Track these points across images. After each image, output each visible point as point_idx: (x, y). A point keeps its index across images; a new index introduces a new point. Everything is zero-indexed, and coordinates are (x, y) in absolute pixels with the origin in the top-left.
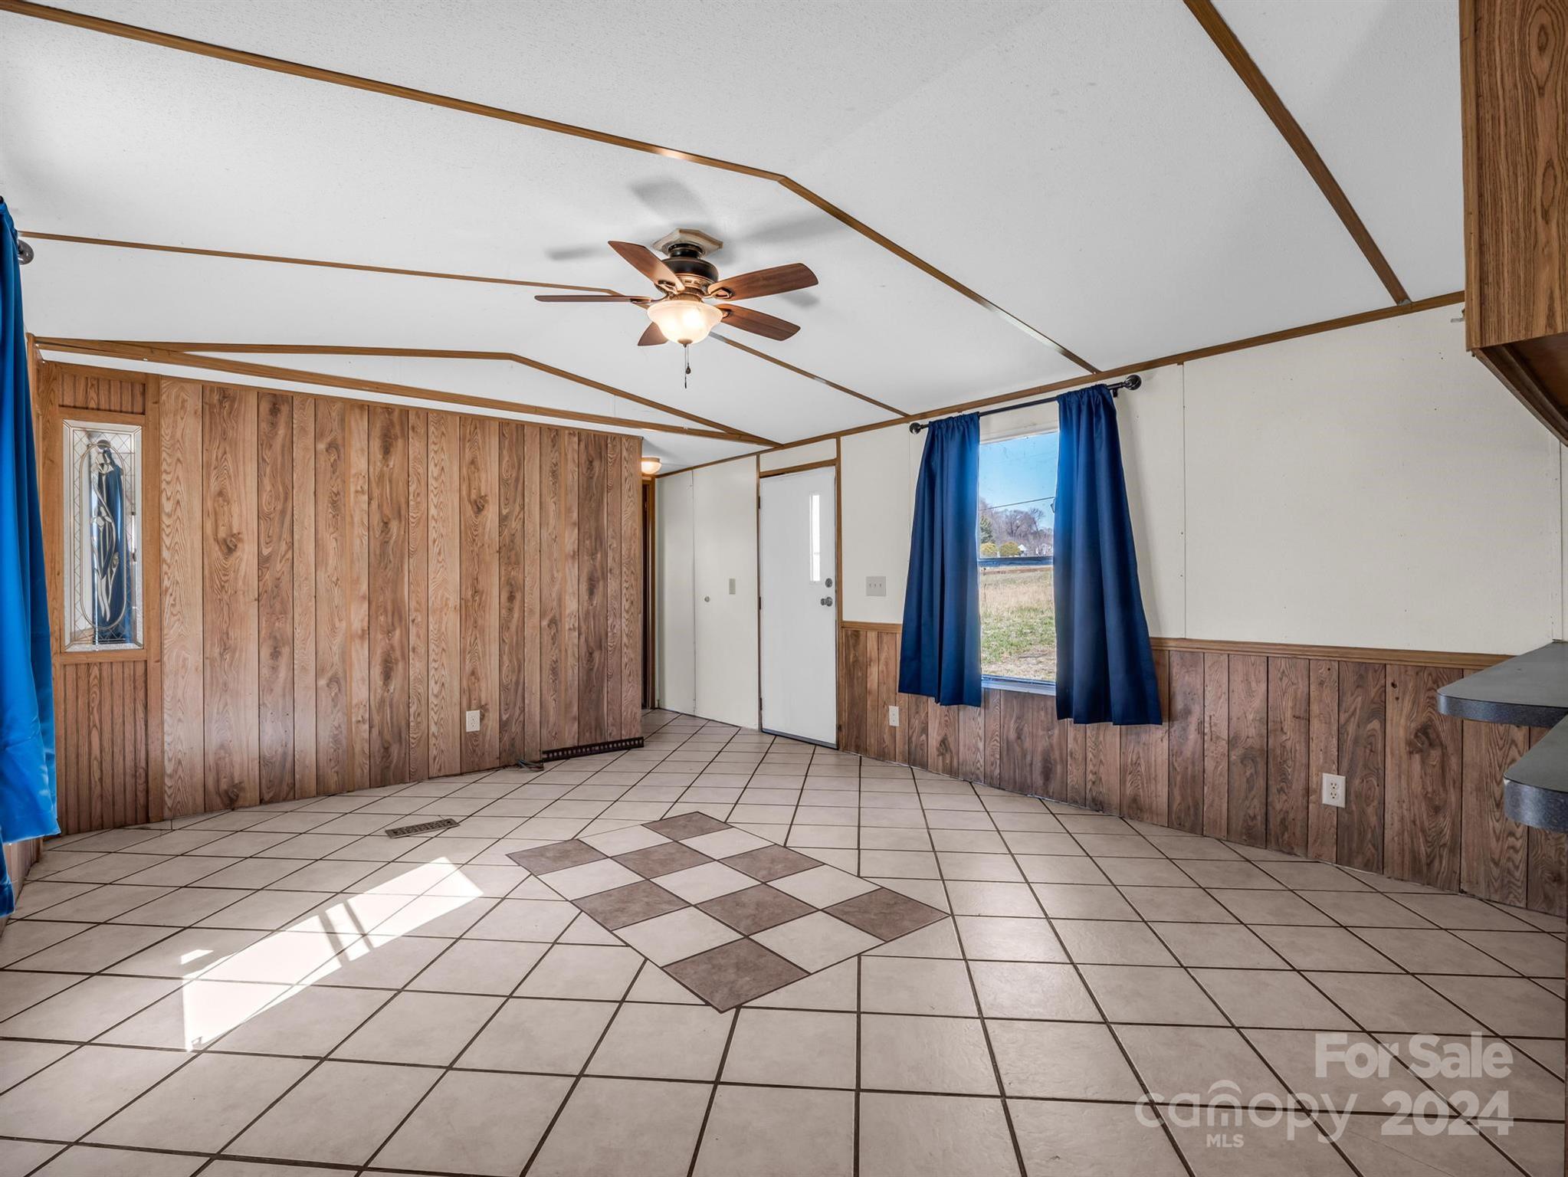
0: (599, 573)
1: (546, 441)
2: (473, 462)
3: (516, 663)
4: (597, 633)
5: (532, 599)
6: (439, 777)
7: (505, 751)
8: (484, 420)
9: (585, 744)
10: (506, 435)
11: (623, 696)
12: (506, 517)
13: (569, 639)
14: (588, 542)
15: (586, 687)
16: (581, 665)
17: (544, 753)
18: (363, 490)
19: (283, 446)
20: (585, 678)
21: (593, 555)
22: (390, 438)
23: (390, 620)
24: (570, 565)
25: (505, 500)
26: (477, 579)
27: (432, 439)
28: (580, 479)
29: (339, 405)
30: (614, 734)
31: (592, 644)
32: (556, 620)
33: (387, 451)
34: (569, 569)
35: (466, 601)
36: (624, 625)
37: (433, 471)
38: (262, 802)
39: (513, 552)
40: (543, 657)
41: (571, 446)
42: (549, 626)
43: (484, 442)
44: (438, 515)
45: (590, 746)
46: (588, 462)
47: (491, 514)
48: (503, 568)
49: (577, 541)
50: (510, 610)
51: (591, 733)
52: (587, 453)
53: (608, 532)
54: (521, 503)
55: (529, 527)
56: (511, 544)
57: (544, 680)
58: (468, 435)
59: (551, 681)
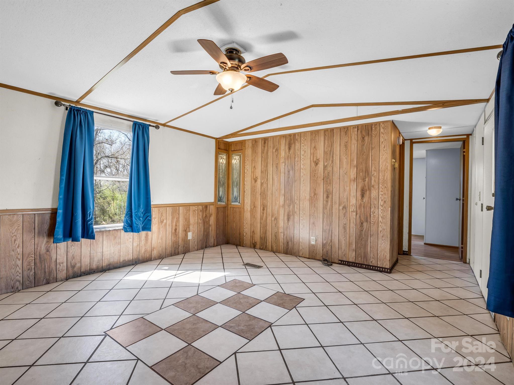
0: (367, 188)
1: (343, 133)
2: (315, 147)
3: (329, 222)
4: (365, 215)
5: (336, 198)
6: (302, 257)
7: (324, 255)
8: (318, 131)
9: (358, 262)
10: (327, 135)
11: (379, 246)
12: (326, 166)
13: (351, 216)
14: (361, 174)
15: (360, 238)
16: (357, 228)
17: (340, 260)
18: (283, 162)
19: (266, 152)
20: (359, 234)
21: (364, 180)
22: (291, 144)
23: (289, 202)
24: (353, 184)
25: (326, 160)
26: (315, 189)
27: (302, 142)
28: (358, 146)
29: (278, 138)
30: (374, 262)
31: (363, 219)
32: (346, 207)
33: (289, 149)
34: (352, 186)
35: (312, 197)
36: (380, 213)
37: (302, 153)
38: (260, 249)
39: (329, 179)
40: (340, 221)
41: (354, 134)
42: (342, 209)
43: (319, 139)
44: (304, 167)
45: (361, 264)
46: (362, 138)
47: (321, 165)
48: (325, 185)
49: (356, 174)
50: (327, 201)
51: (361, 258)
52: (362, 134)
53: (372, 169)
54: (332, 160)
55: (335, 169)
56: (328, 176)
57: (340, 231)
58: (313, 138)
59: (343, 232)
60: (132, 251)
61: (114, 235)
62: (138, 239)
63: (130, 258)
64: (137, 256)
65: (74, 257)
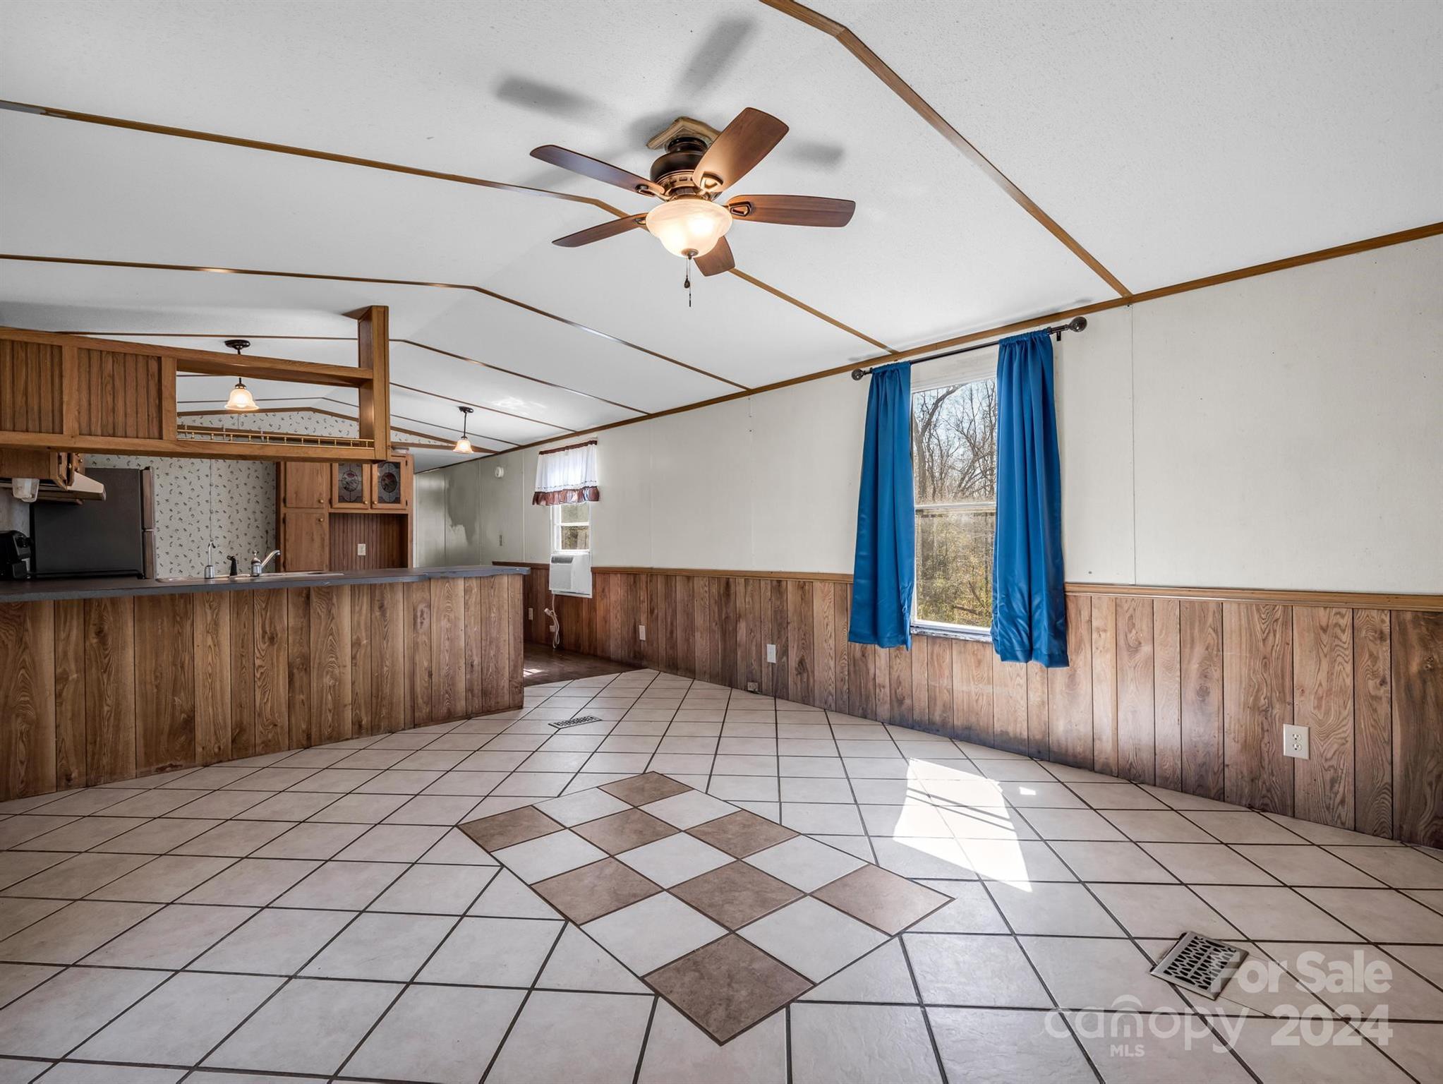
60: (1025, 714)
61: (977, 655)
62: (1043, 684)
63: (1021, 734)
64: (1044, 737)
65: (900, 683)
